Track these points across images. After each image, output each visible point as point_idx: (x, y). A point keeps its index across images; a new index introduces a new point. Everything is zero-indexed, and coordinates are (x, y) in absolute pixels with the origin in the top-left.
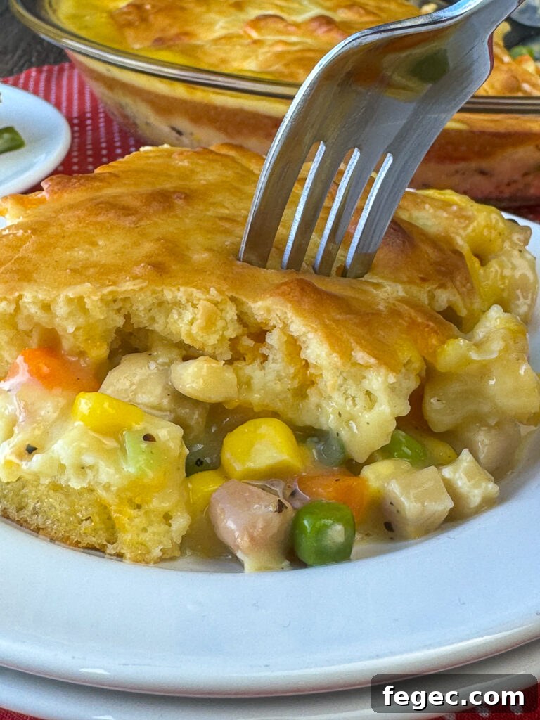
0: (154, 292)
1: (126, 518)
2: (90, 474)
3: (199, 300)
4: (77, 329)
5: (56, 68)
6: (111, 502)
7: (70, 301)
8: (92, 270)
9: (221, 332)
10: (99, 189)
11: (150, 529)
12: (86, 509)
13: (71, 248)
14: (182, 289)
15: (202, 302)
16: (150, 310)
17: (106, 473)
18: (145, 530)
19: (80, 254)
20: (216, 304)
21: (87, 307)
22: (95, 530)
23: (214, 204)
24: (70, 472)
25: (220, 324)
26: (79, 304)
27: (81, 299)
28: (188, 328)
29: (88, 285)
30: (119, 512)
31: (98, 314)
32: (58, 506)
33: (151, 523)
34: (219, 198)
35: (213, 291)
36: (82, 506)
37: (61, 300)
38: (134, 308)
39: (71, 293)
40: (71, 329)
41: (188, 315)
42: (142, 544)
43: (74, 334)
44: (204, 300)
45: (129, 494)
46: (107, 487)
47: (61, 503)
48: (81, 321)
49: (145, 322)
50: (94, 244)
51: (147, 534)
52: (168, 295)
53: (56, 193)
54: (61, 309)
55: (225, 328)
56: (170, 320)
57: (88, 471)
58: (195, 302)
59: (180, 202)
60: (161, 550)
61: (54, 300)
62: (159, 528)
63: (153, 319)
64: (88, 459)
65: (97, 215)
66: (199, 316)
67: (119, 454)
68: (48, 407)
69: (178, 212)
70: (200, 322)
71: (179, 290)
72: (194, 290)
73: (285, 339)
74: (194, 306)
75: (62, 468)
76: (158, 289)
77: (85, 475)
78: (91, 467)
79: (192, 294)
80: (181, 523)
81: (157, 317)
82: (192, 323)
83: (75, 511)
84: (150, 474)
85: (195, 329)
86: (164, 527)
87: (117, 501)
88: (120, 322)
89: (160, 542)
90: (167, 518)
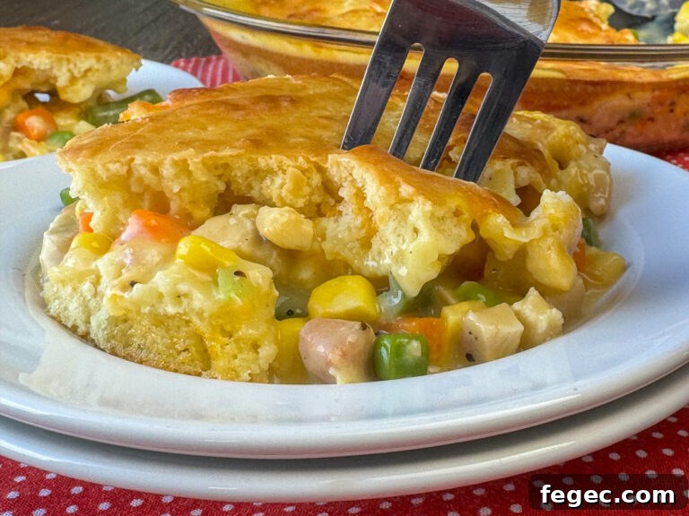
0: (250, 160)
1: (219, 345)
2: (185, 301)
3: (289, 166)
4: (182, 190)
5: (204, 60)
6: (205, 330)
7: (175, 164)
8: (197, 144)
9: (308, 197)
10: (217, 96)
11: (240, 356)
12: (184, 341)
13: (182, 130)
14: (273, 156)
15: (290, 169)
16: (247, 178)
17: (199, 300)
18: (235, 357)
19: (190, 134)
20: (304, 171)
21: (190, 168)
22: (193, 360)
23: (317, 108)
24: (167, 299)
25: (307, 190)
26: (183, 167)
27: (185, 161)
28: (278, 192)
29: (191, 150)
30: (212, 339)
31: (201, 176)
32: (159, 341)
33: (241, 350)
34: (322, 104)
35: (301, 160)
36: (180, 339)
37: (167, 162)
38: (233, 174)
39: (176, 157)
40: (176, 189)
41: (278, 181)
42: (233, 370)
43: (178, 194)
44: (293, 167)
45: (220, 321)
46: (200, 314)
47: (162, 338)
48: (186, 182)
49: (243, 189)
50: (205, 129)
51: (236, 361)
52: (263, 162)
53: (178, 101)
54: (167, 171)
55: (312, 194)
56: (264, 185)
57: (183, 299)
58: (284, 168)
59: (286, 104)
60: (250, 374)
61: (161, 162)
62: (248, 355)
63: (250, 187)
64: (183, 288)
65: (208, 109)
66: (287, 181)
67: (212, 285)
68: (153, 253)
69: (284, 111)
70: (289, 185)
71: (271, 158)
72: (284, 158)
73: (354, 191)
74: (284, 172)
75: (160, 296)
76: (254, 156)
77: (180, 303)
78: (186, 295)
79: (281, 162)
80: (268, 352)
81: (254, 184)
82: (282, 187)
83: (175, 344)
84: (239, 301)
85: (284, 192)
86: (252, 355)
87: (210, 329)
88: (222, 187)
89: (249, 368)
90: (255, 347)
